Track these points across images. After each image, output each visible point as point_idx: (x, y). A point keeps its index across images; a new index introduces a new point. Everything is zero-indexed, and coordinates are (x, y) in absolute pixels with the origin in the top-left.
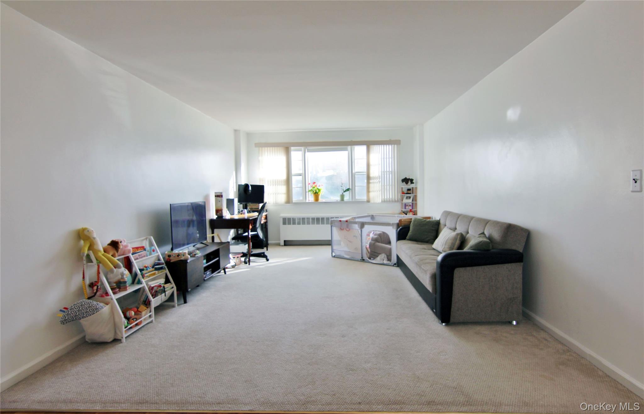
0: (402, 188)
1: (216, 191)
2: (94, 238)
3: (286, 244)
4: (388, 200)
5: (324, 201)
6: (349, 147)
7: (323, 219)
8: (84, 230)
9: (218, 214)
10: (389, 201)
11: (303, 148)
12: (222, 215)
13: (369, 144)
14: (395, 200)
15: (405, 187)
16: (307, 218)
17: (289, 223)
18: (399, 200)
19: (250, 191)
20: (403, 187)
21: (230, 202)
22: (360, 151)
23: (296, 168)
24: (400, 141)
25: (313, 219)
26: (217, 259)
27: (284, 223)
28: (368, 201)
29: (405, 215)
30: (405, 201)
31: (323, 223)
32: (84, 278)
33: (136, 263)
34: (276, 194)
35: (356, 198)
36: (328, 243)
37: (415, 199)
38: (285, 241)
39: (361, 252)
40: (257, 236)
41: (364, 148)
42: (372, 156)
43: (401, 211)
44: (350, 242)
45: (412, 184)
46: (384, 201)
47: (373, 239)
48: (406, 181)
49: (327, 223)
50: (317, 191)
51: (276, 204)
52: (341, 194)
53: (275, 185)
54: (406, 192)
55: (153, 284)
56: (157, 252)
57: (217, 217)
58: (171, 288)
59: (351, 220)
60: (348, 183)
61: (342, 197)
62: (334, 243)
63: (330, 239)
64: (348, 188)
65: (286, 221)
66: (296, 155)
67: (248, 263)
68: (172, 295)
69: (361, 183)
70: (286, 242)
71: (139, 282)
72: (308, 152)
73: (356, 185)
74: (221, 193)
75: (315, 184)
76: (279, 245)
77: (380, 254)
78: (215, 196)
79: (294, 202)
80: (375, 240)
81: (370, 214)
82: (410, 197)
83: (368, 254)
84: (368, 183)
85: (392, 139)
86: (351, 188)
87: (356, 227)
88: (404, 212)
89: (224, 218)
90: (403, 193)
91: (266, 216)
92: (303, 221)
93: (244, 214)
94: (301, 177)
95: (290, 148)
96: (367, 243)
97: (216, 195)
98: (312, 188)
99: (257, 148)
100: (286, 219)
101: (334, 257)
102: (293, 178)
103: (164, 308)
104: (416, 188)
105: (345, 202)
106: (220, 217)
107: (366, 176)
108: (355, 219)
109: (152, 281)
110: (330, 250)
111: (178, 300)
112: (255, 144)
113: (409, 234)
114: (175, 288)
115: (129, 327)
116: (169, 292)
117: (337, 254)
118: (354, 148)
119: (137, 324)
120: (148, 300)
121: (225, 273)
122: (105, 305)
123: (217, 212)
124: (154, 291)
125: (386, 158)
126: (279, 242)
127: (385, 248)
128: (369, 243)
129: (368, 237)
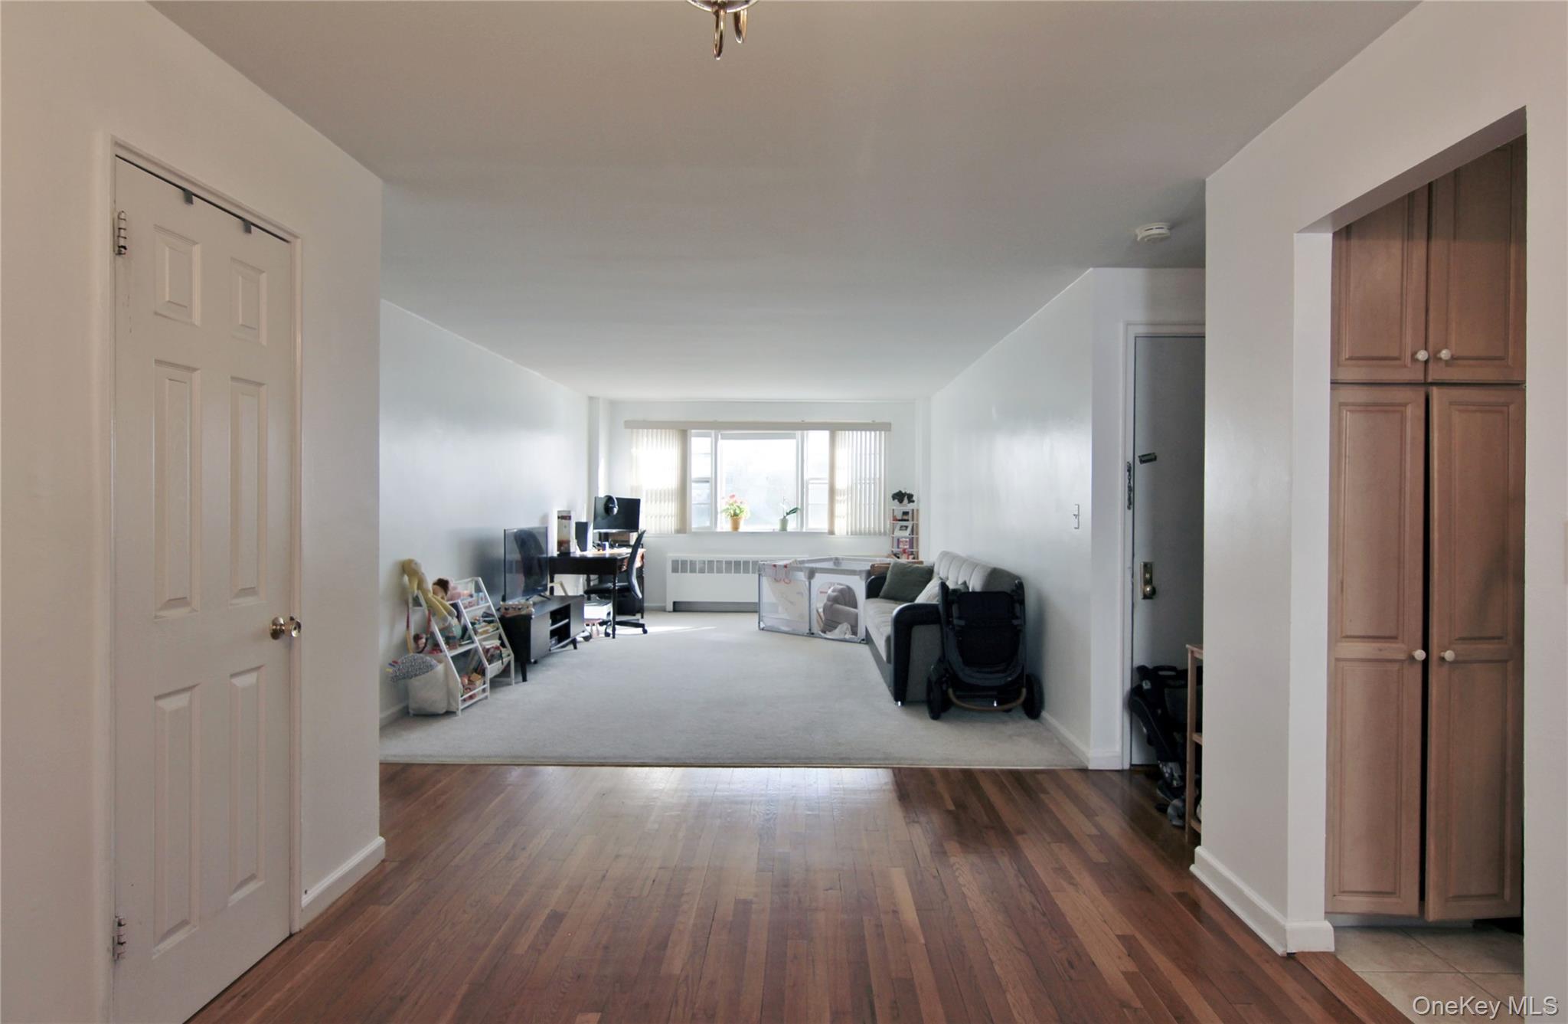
0: (893, 510)
1: (560, 509)
2: (423, 574)
3: (677, 609)
5: (749, 530)
6: (799, 433)
7: (746, 563)
8: (410, 562)
9: (562, 548)
10: (870, 534)
11: (712, 432)
12: (569, 549)
13: (834, 428)
14: (880, 531)
15: (899, 508)
16: (717, 561)
17: (684, 571)
18: (888, 531)
19: (616, 509)
20: (894, 508)
21: (581, 529)
22: (818, 439)
23: (700, 467)
24: (890, 424)
25: (728, 563)
26: (566, 621)
27: (675, 570)
28: (831, 532)
29: (897, 559)
30: (898, 533)
31: (746, 571)
32: (408, 626)
33: (467, 612)
34: (660, 517)
35: (809, 526)
36: (752, 608)
37: (914, 531)
38: (674, 603)
40: (629, 589)
41: (824, 435)
42: (839, 449)
43: (890, 552)
44: (792, 603)
45: (911, 504)
46: (860, 534)
47: (830, 599)
48: (900, 497)
49: (754, 572)
50: (738, 511)
51: (660, 536)
52: (782, 517)
53: (660, 501)
54: (899, 517)
55: (488, 644)
56: (488, 602)
57: (558, 552)
58: (508, 654)
59: (793, 565)
60: (795, 498)
61: (784, 522)
62: (764, 610)
63: (757, 601)
64: (795, 507)
65: (679, 566)
66: (700, 444)
67: (611, 636)
68: (509, 664)
69: (818, 496)
70: (677, 605)
72: (722, 438)
73: (810, 502)
74: (569, 512)
75: (734, 499)
76: (663, 610)
77: (840, 623)
78: (559, 518)
79: (693, 530)
80: (835, 600)
81: (833, 557)
82: (907, 527)
84: (832, 499)
85: (877, 421)
86: (799, 507)
87: (802, 576)
88: (895, 555)
89: (572, 555)
90: (895, 519)
91: (643, 554)
92: (710, 567)
93: (604, 549)
94: (708, 485)
95: (689, 431)
96: (819, 604)
97: (560, 515)
98: (728, 506)
99: (629, 430)
100: (678, 561)
101: (763, 629)
102: (694, 485)
103: (499, 682)
104: (918, 510)
105: (791, 533)
106: (564, 552)
107: (826, 487)
108: (803, 562)
109: (485, 639)
110: (755, 617)
111: (516, 671)
112: (626, 422)
113: (885, 588)
114: (512, 655)
115: (465, 697)
116: (506, 660)
117: (769, 624)
118: (807, 434)
119: (471, 697)
120: (483, 665)
121: (575, 648)
122: (440, 662)
123: (560, 544)
124: (489, 655)
125: (865, 454)
126: (663, 605)
127: (848, 613)
128: (822, 605)
129: (821, 592)
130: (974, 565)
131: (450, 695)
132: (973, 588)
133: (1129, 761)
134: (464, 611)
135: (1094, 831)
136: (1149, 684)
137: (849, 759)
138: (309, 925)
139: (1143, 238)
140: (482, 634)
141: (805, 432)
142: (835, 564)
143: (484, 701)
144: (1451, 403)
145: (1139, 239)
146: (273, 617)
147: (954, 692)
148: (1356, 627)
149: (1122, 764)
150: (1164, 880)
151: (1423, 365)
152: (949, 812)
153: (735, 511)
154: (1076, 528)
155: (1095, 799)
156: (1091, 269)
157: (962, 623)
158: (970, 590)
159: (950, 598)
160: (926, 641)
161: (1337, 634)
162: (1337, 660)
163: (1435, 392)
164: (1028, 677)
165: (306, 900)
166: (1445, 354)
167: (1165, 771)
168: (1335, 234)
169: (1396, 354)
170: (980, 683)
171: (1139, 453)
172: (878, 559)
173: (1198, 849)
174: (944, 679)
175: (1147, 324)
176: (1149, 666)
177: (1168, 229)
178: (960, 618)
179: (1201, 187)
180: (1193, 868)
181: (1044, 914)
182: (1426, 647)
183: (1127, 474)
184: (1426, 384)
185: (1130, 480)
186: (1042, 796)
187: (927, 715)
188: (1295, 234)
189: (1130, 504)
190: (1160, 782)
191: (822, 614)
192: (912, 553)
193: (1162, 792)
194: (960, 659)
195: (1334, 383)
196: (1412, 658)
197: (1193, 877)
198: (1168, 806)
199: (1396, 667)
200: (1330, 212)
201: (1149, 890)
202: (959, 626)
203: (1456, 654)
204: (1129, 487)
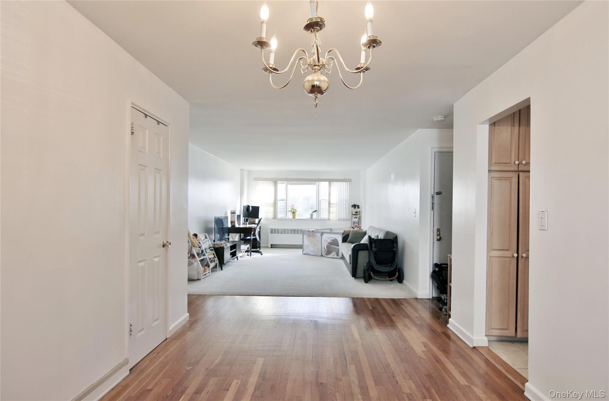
0: (352, 211)
1: (231, 210)
4: (342, 219)
5: (299, 218)
6: (317, 183)
7: (298, 230)
9: (232, 224)
11: (286, 182)
12: (235, 224)
13: (330, 181)
14: (347, 219)
15: (354, 210)
16: (287, 229)
17: (275, 233)
18: (350, 219)
19: (251, 210)
21: (239, 217)
22: (324, 185)
23: (281, 195)
24: (351, 179)
25: (291, 230)
26: (235, 250)
27: (272, 232)
28: (329, 219)
30: (354, 220)
31: (298, 233)
34: (268, 212)
35: (321, 217)
36: (300, 247)
37: (360, 219)
39: (321, 251)
40: (256, 239)
41: (327, 183)
42: (332, 189)
43: (351, 227)
44: (315, 245)
45: (359, 209)
46: (340, 220)
47: (329, 243)
48: (354, 206)
49: (301, 233)
50: (295, 211)
51: (267, 219)
52: (311, 213)
53: (268, 207)
54: (354, 214)
55: (210, 257)
56: (209, 242)
57: (231, 226)
58: (216, 260)
59: (315, 231)
60: (316, 207)
61: (312, 215)
62: (304, 247)
63: (302, 244)
64: (316, 210)
65: (273, 231)
66: (281, 186)
67: (250, 256)
68: (217, 264)
69: (324, 206)
70: (272, 246)
71: (204, 255)
72: (289, 184)
73: (321, 208)
74: (234, 211)
75: (293, 207)
76: (267, 247)
77: (332, 252)
78: (231, 213)
79: (278, 218)
80: (331, 244)
81: (330, 228)
82: (357, 217)
83: (326, 252)
84: (329, 207)
85: (346, 178)
86: (317, 210)
87: (319, 235)
88: (353, 228)
89: (236, 227)
91: (260, 227)
92: (284, 231)
93: (247, 225)
94: (283, 202)
95: (277, 181)
96: (325, 245)
98: (291, 209)
99: (255, 181)
100: (273, 229)
101: (304, 254)
102: (279, 201)
103: (214, 270)
104: (361, 211)
105: (314, 219)
106: (233, 226)
107: (328, 202)
108: (319, 230)
109: (209, 255)
110: (301, 250)
111: (219, 267)
112: (254, 178)
113: (349, 239)
114: (218, 261)
115: (203, 274)
116: (216, 262)
117: (306, 252)
118: (320, 183)
119: (205, 274)
120: (209, 263)
121: (237, 259)
122: (196, 262)
123: (232, 222)
124: (211, 260)
125: (342, 190)
126: (267, 245)
127: (336, 248)
128: (326, 246)
129: (325, 241)
130: (381, 230)
131: (199, 273)
132: (380, 237)
133: (432, 296)
134: (202, 245)
135: (418, 316)
136: (438, 269)
137: (336, 294)
138: (171, 336)
139: (436, 121)
140: (208, 253)
141: (320, 182)
142: (330, 231)
143: (209, 276)
144: (526, 177)
145: (434, 120)
146: (163, 241)
147: (373, 273)
148: (496, 247)
149: (429, 297)
150: (439, 329)
151: (517, 166)
152: (370, 310)
153: (294, 211)
154: (415, 217)
155: (419, 307)
156: (420, 129)
157: (376, 249)
158: (379, 238)
159: (372, 241)
160: (363, 257)
161: (490, 249)
162: (490, 257)
163: (521, 174)
164: (399, 269)
165: (170, 328)
166: (524, 162)
167: (442, 297)
168: (490, 125)
169: (509, 162)
170: (382, 270)
171: (436, 191)
172: (346, 229)
173: (450, 319)
174: (369, 269)
175: (438, 148)
176: (439, 263)
177: (444, 118)
178: (374, 248)
179: (452, 107)
180: (448, 325)
181: (399, 336)
182: (518, 253)
183: (432, 198)
184: (518, 171)
185: (432, 200)
186: (402, 306)
187: (363, 281)
188: (477, 125)
189: (433, 209)
190: (441, 302)
191: (326, 249)
192: (359, 227)
193: (441, 304)
194: (375, 262)
195: (490, 171)
196: (513, 256)
197: (448, 328)
198: (443, 308)
199: (508, 259)
200: (489, 118)
201: (433, 331)
202: (375, 250)
203: (526, 255)
204: (432, 203)
